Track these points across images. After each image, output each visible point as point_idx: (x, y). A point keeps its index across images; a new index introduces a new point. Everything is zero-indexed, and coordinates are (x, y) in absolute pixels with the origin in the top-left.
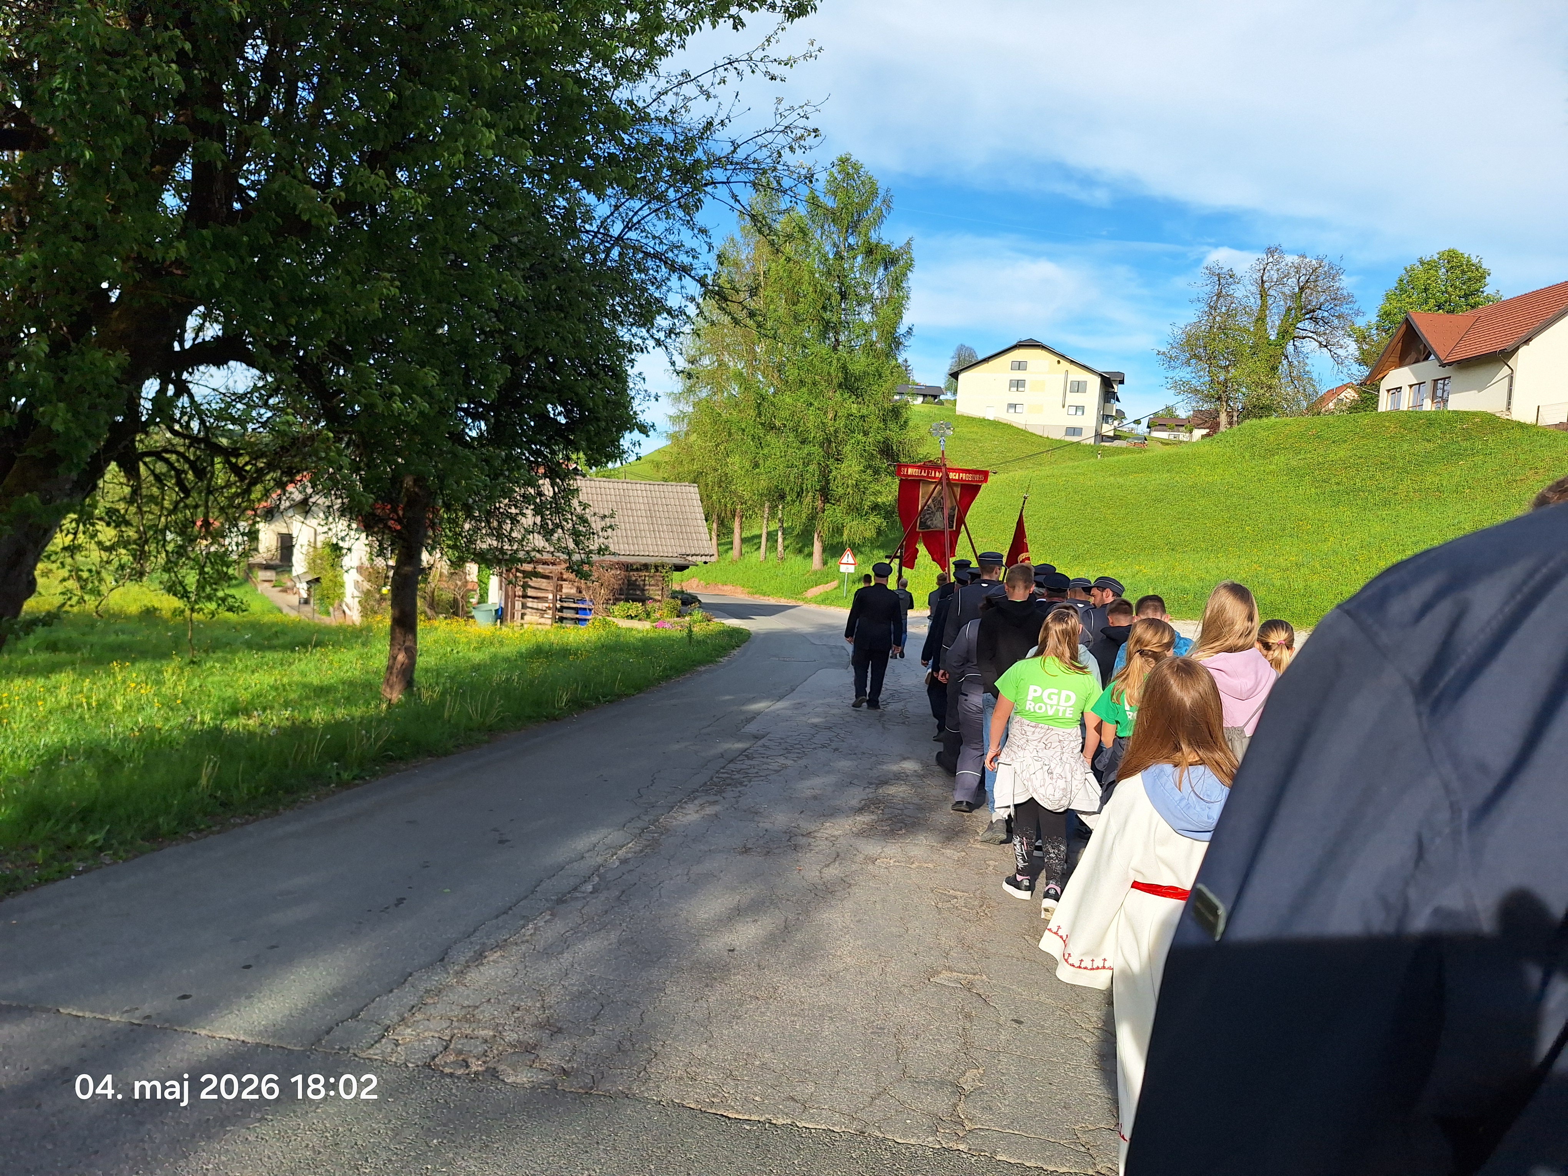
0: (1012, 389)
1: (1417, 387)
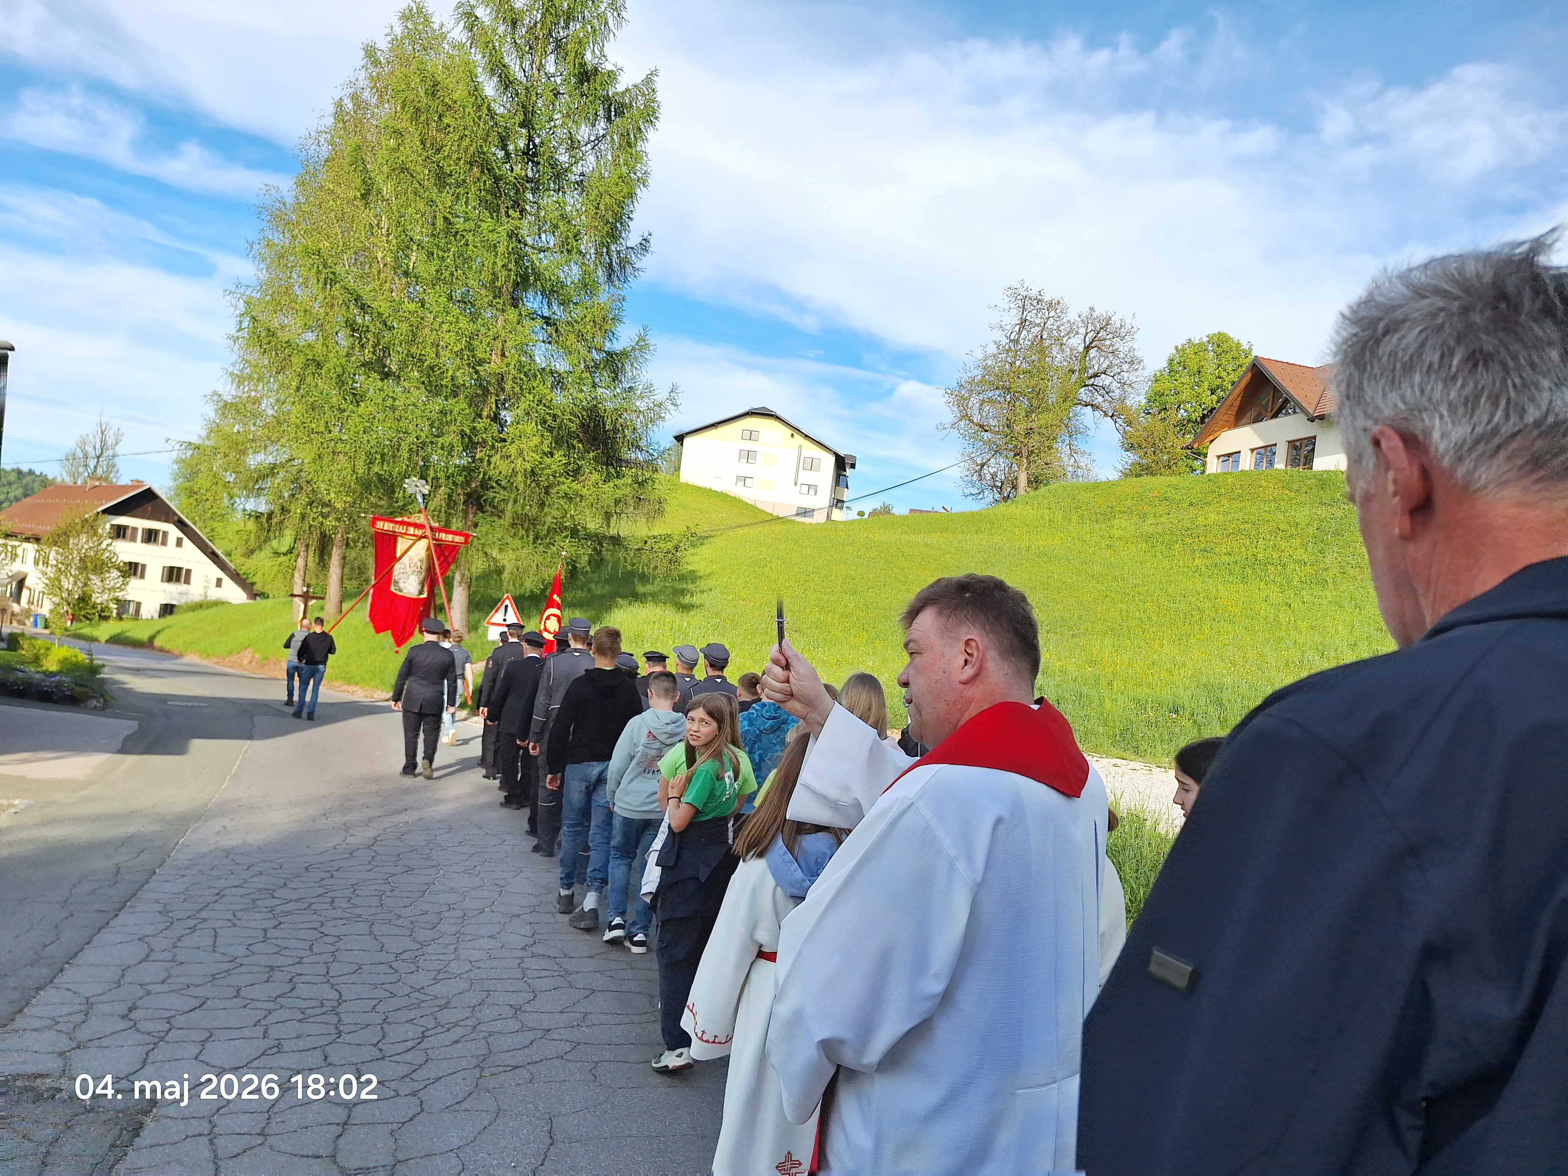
0: (742, 460)
1: (1262, 451)
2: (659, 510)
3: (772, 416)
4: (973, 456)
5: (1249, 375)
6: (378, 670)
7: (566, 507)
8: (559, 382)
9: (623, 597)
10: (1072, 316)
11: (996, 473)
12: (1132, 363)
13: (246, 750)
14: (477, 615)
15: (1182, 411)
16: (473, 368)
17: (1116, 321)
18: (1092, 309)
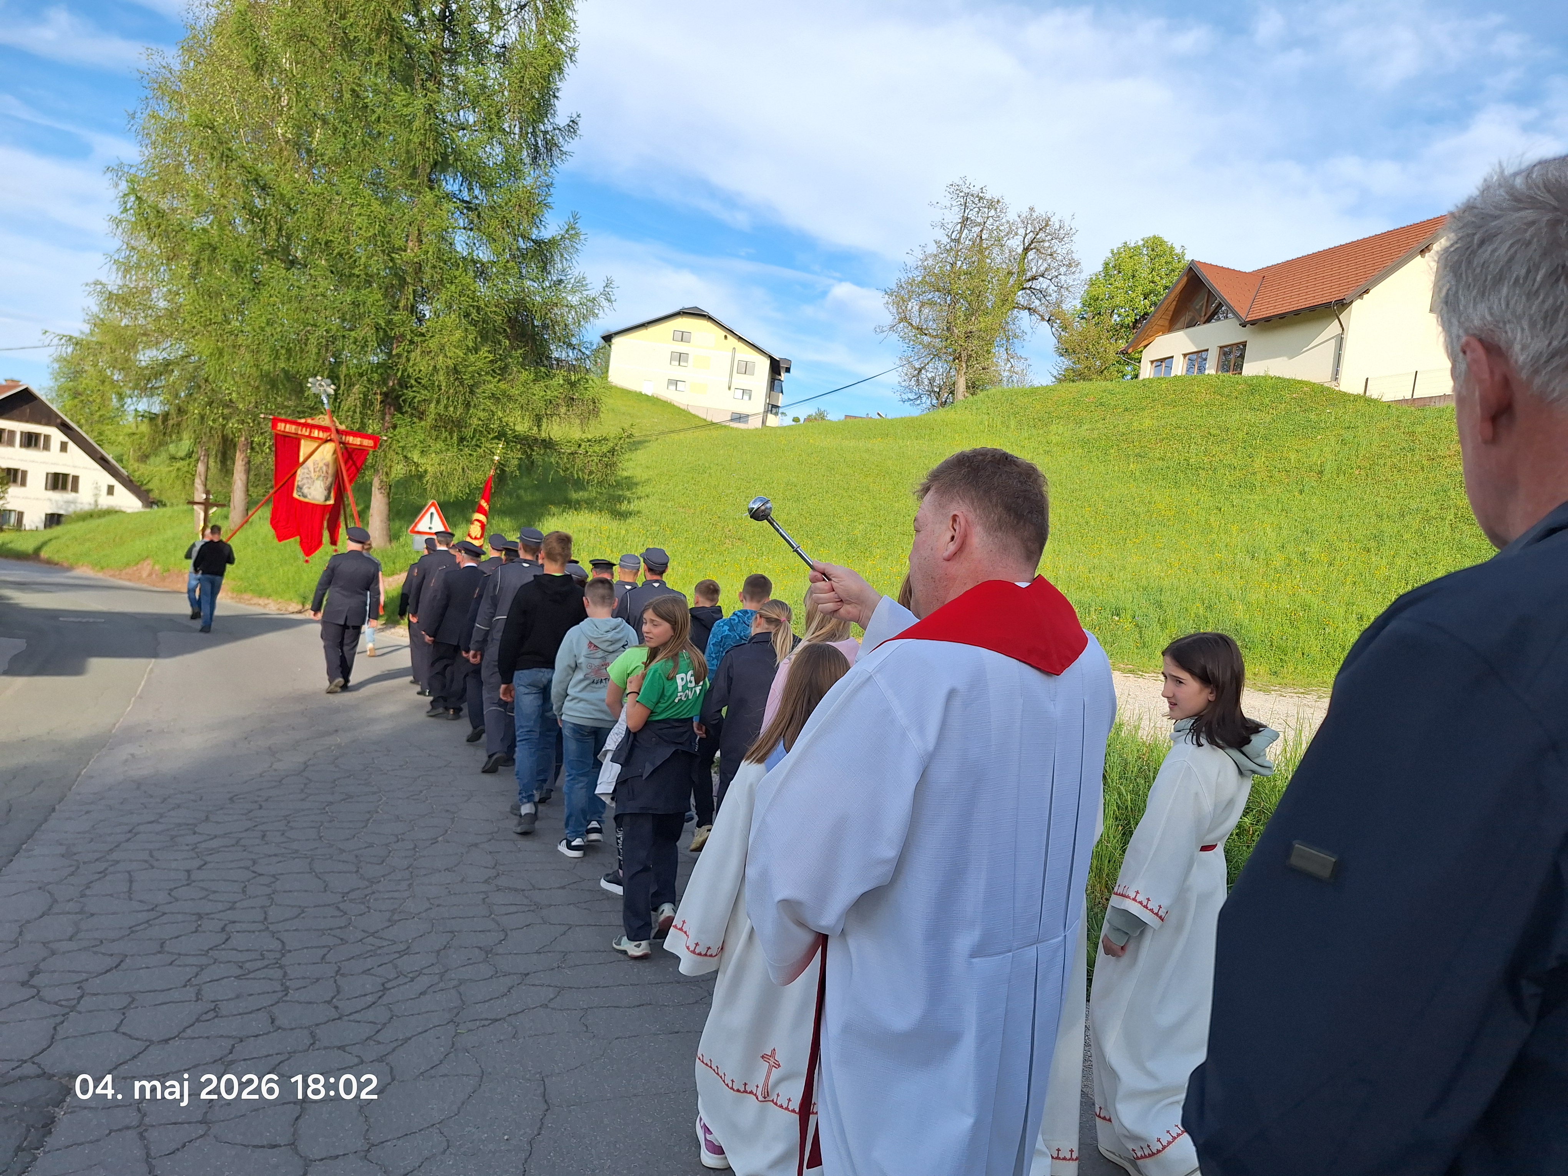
0: (673, 363)
1: (1194, 357)
2: (593, 410)
3: (704, 316)
4: (911, 360)
5: (1185, 279)
6: (291, 581)
7: (493, 408)
8: (482, 272)
9: (553, 503)
10: (1011, 216)
11: (934, 379)
12: (1069, 266)
13: (152, 670)
14: (397, 524)
15: (1115, 316)
16: (388, 255)
17: (1055, 222)
18: (1032, 209)
